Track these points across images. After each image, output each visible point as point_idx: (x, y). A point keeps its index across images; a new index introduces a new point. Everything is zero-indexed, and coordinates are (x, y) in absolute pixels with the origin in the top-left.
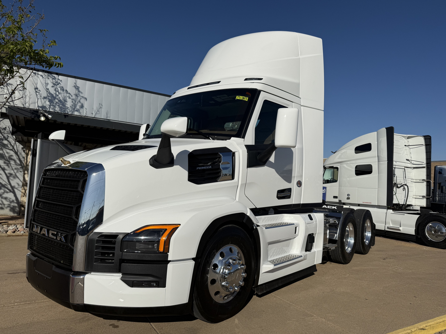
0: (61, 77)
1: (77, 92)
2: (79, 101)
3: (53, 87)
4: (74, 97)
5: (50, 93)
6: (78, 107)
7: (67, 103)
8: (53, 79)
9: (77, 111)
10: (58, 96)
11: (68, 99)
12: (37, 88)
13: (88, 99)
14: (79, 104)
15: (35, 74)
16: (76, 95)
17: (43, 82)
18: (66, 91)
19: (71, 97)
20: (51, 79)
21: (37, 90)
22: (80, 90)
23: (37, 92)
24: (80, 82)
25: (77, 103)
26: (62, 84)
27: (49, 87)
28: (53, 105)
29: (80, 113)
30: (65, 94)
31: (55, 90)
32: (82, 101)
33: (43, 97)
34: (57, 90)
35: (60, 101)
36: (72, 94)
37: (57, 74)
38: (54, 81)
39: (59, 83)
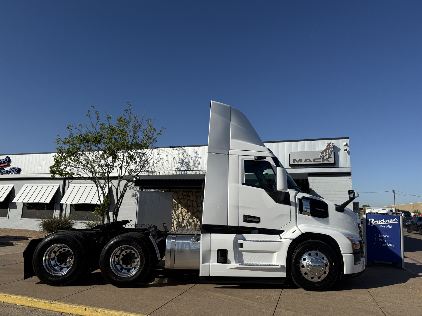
0: (186, 148)
1: (195, 154)
2: (197, 160)
3: (182, 155)
4: (194, 158)
5: (181, 159)
6: (197, 164)
7: (190, 163)
8: (182, 150)
9: (196, 167)
10: (185, 160)
11: (191, 161)
12: (174, 158)
13: (202, 158)
14: (198, 162)
15: (173, 149)
16: (196, 157)
17: (177, 153)
18: (189, 156)
19: (192, 159)
20: (181, 151)
21: (174, 159)
22: (198, 153)
23: (174, 160)
24: (196, 148)
25: (196, 162)
26: (187, 152)
27: (180, 155)
28: (183, 166)
29: (198, 168)
30: (189, 158)
31: (183, 157)
32: (199, 160)
33: (178, 162)
34: (184, 156)
35: (186, 163)
36: (193, 157)
37: (184, 147)
38: (183, 151)
39: (186, 152)
